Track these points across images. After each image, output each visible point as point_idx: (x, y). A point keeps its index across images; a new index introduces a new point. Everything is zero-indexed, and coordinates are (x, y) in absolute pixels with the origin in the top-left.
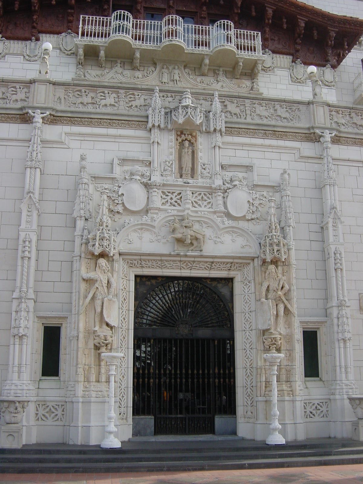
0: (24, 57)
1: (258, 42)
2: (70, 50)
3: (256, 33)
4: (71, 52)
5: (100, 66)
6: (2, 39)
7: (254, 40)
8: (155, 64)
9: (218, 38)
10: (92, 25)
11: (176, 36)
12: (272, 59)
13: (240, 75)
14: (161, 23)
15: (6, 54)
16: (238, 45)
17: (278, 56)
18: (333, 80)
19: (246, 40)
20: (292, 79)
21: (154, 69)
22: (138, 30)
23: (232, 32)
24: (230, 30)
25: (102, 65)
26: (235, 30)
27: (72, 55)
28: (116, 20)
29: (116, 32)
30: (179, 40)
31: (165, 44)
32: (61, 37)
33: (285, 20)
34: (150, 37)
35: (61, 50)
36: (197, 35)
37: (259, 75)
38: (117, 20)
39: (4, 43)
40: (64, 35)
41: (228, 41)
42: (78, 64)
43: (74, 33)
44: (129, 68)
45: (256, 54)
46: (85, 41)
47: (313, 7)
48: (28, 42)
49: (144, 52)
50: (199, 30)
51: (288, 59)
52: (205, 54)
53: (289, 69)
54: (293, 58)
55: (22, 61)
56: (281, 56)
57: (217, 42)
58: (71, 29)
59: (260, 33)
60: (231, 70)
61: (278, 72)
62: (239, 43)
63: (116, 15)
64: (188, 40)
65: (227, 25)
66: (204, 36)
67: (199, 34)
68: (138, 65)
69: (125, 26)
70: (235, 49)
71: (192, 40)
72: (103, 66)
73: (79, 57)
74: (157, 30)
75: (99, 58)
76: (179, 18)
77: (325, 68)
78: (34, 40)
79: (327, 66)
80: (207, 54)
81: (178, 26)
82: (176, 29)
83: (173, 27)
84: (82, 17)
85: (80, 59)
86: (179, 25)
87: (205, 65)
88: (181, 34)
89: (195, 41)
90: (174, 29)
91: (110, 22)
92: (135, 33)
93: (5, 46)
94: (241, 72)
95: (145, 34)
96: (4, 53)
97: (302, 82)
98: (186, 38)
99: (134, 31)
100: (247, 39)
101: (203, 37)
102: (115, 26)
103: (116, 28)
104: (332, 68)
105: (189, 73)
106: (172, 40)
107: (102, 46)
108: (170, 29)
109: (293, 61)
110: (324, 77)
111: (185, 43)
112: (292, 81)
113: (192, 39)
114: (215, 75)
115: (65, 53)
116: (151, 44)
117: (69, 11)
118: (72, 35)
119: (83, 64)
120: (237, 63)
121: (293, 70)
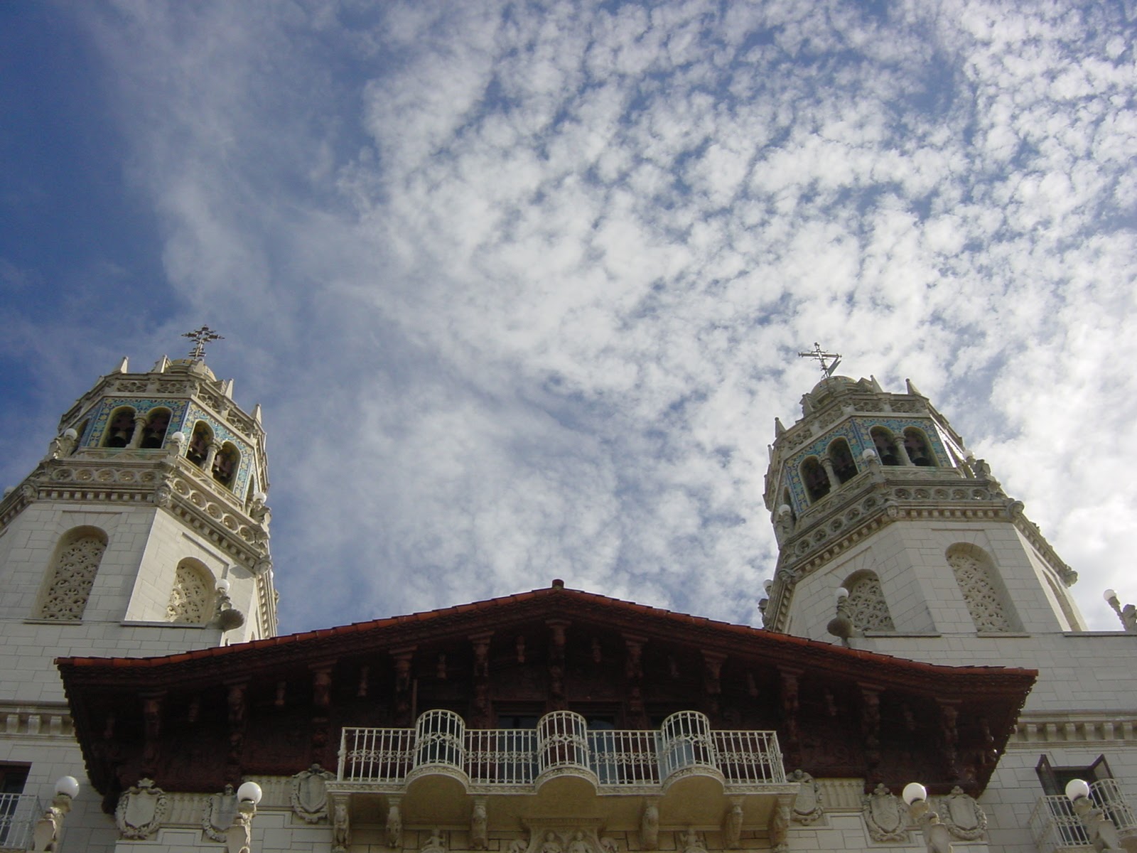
0: (204, 831)
1: (774, 754)
2: (317, 811)
3: (767, 734)
4: (319, 815)
5: (391, 845)
6: (154, 790)
7: (763, 750)
8: (526, 833)
9: (673, 754)
10: (369, 747)
11: (571, 758)
12: (816, 791)
13: (741, 839)
14: (534, 733)
15: (161, 826)
16: (724, 766)
17: (828, 782)
18: (975, 822)
19: (743, 753)
20: (873, 834)
21: (523, 845)
22: (480, 752)
23: (707, 738)
24: (702, 732)
25: (394, 843)
26: (714, 732)
27: (322, 822)
28: (425, 732)
29: (425, 760)
30: (579, 767)
31: (545, 780)
32: (296, 782)
33: (830, 697)
34: (510, 766)
35: (294, 812)
36: (623, 754)
37: (790, 834)
38: (427, 732)
39: (158, 800)
40: (304, 776)
41: (698, 757)
42: (336, 842)
43: (327, 769)
44: (462, 846)
45: (774, 781)
46: (352, 786)
47: (891, 656)
48: (216, 797)
49: (495, 803)
50: (626, 741)
51: (855, 787)
52: (648, 796)
53: (862, 811)
54: (867, 783)
55: (198, 841)
56: (837, 782)
57: (674, 764)
58: (319, 762)
59: (775, 733)
60: (717, 828)
61: (835, 821)
62: (728, 760)
63: (426, 721)
64: (603, 767)
65: (694, 722)
66: (640, 754)
67: (627, 750)
68: (483, 836)
69: (447, 744)
70: (718, 776)
71: (612, 767)
72: (396, 844)
73: (336, 826)
74: (526, 749)
75: (388, 826)
76: (575, 716)
77: (949, 797)
78: (230, 792)
79: (953, 791)
80: (652, 796)
81: (574, 735)
82: (572, 742)
83: (561, 739)
84: (346, 731)
85: (339, 830)
86: (577, 733)
87: (651, 822)
88: (584, 752)
89: (620, 767)
90: (566, 743)
91: (413, 740)
92: (473, 760)
93: (160, 807)
94: (743, 832)
95: (497, 761)
96: (154, 824)
97: (898, 838)
98: (597, 761)
99: (471, 756)
100: (746, 749)
101: (638, 756)
102: (422, 746)
103: (425, 749)
104: (966, 795)
105: (611, 848)
106: (561, 768)
107: (393, 796)
108: (557, 745)
109: (867, 791)
110: (951, 818)
111: (594, 774)
112: (874, 839)
113: (611, 762)
114: (678, 846)
115: (302, 818)
116: (511, 782)
117: (316, 720)
118: (322, 774)
119: (347, 843)
120: (729, 811)
121: (871, 812)
